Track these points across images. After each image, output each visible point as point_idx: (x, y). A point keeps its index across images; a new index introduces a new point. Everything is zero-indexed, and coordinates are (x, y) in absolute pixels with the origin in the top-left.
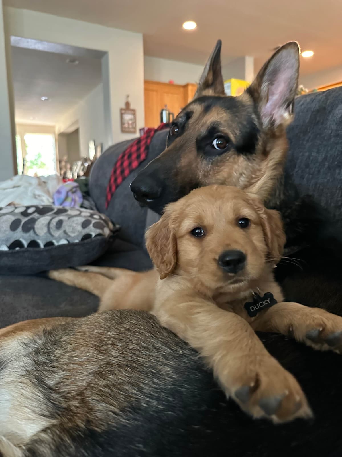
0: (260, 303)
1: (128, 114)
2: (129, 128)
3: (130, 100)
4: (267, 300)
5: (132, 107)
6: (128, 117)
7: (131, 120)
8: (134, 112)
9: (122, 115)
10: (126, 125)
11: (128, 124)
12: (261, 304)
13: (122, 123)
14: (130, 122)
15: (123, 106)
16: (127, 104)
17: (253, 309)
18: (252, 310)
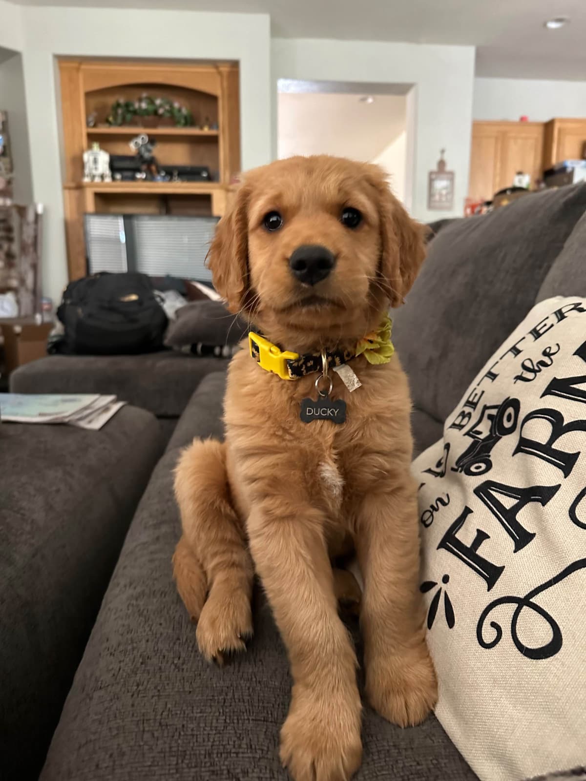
0: (324, 409)
1: (442, 179)
2: (440, 201)
3: (447, 157)
4: (334, 410)
5: (448, 168)
6: (441, 184)
7: (446, 188)
8: (451, 176)
9: (431, 181)
10: (437, 197)
11: (441, 195)
12: (324, 412)
13: (431, 195)
14: (444, 192)
15: (434, 167)
16: (442, 164)
17: (310, 411)
18: (308, 413)
